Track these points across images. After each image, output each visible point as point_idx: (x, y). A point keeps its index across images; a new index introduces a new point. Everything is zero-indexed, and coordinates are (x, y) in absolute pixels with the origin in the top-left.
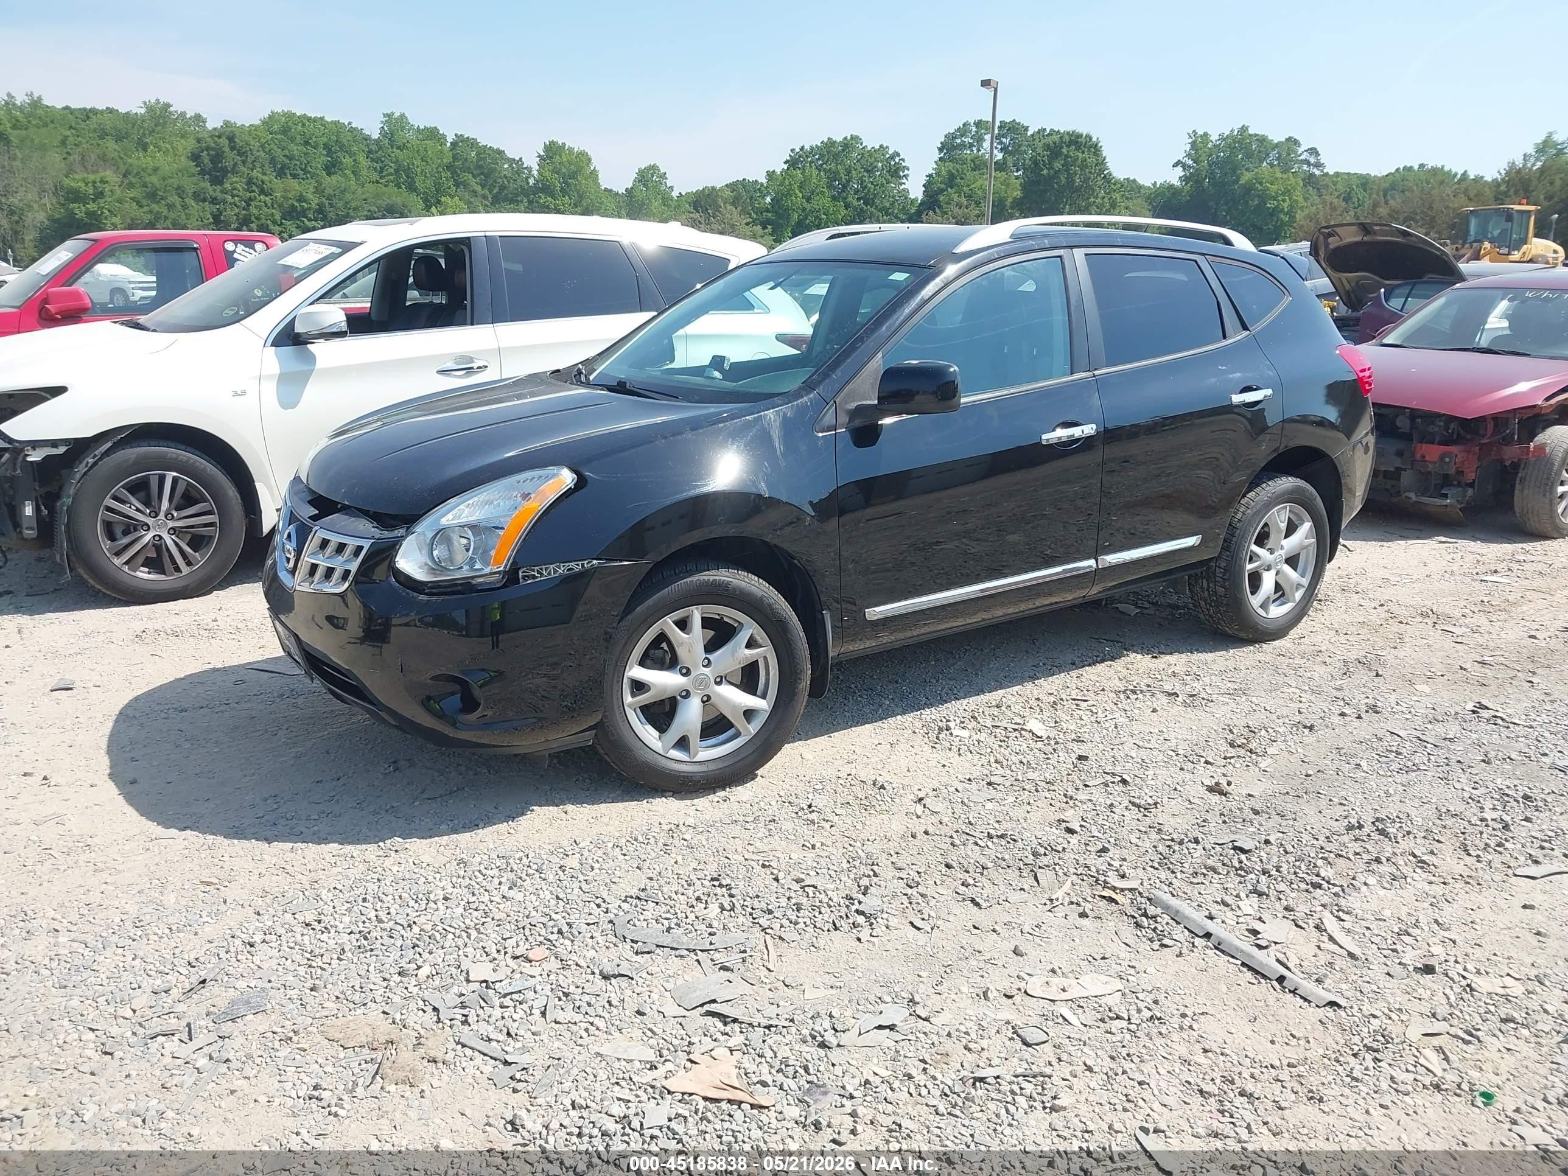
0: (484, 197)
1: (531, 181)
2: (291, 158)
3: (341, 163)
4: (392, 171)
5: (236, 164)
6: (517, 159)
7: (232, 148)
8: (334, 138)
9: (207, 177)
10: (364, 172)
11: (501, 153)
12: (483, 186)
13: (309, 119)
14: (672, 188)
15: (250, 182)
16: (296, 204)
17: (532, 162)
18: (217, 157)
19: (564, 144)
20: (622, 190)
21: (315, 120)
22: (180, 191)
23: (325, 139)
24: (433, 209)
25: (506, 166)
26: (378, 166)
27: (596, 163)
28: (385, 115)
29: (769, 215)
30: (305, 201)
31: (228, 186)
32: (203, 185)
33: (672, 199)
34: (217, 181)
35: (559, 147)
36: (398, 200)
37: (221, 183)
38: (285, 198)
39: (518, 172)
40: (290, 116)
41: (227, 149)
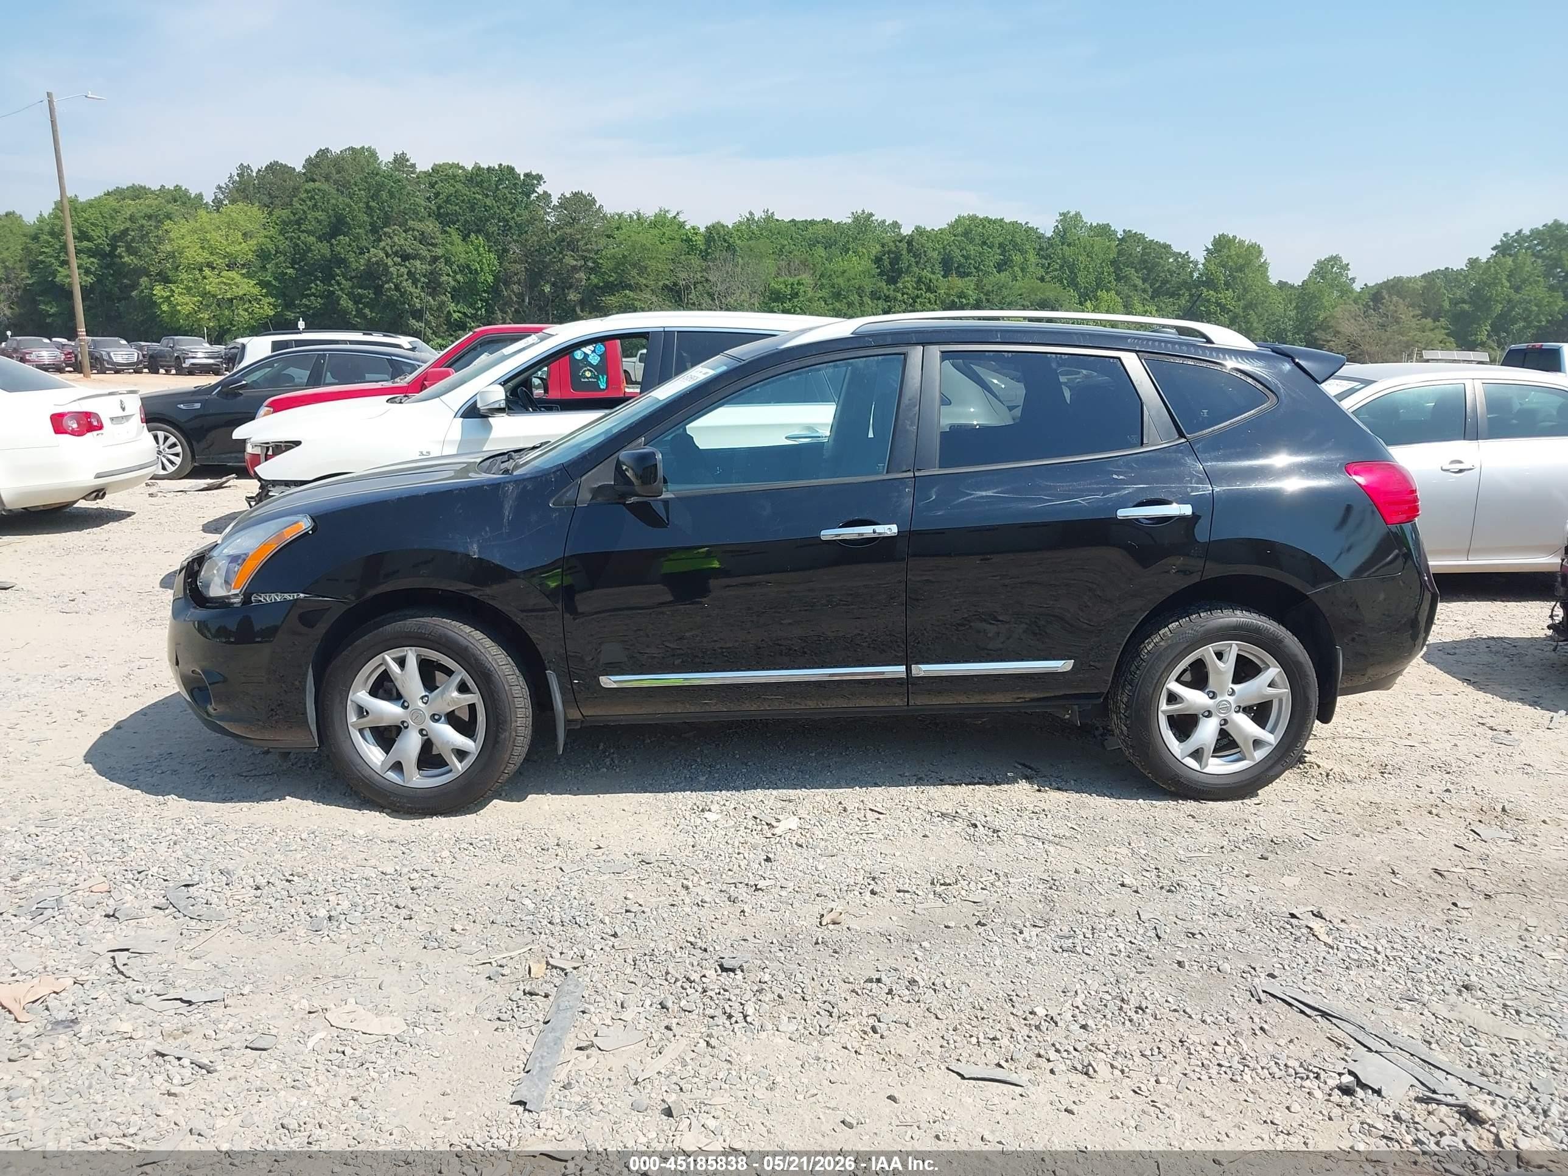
0: (1144, 291)
1: (1196, 275)
2: (966, 258)
3: (1012, 261)
4: (1057, 267)
5: (910, 265)
6: (1184, 253)
7: (909, 251)
8: (1009, 237)
9: (885, 277)
10: (1032, 269)
11: (1167, 247)
12: (1144, 281)
13: (990, 221)
14: (1353, 280)
15: (920, 280)
16: (956, 300)
17: (1198, 255)
18: (896, 259)
19: (1235, 237)
20: (1298, 282)
21: (995, 221)
22: (860, 291)
23: (1001, 239)
24: (1088, 304)
25: (1171, 260)
26: (1046, 262)
27: (1267, 255)
28: (1060, 215)
29: (1466, 307)
30: (965, 297)
31: (900, 285)
32: (880, 284)
33: (1352, 291)
34: (892, 281)
35: (1229, 240)
36: (1051, 295)
37: (895, 282)
38: (948, 295)
39: (1183, 266)
40: (973, 218)
41: (904, 252)
